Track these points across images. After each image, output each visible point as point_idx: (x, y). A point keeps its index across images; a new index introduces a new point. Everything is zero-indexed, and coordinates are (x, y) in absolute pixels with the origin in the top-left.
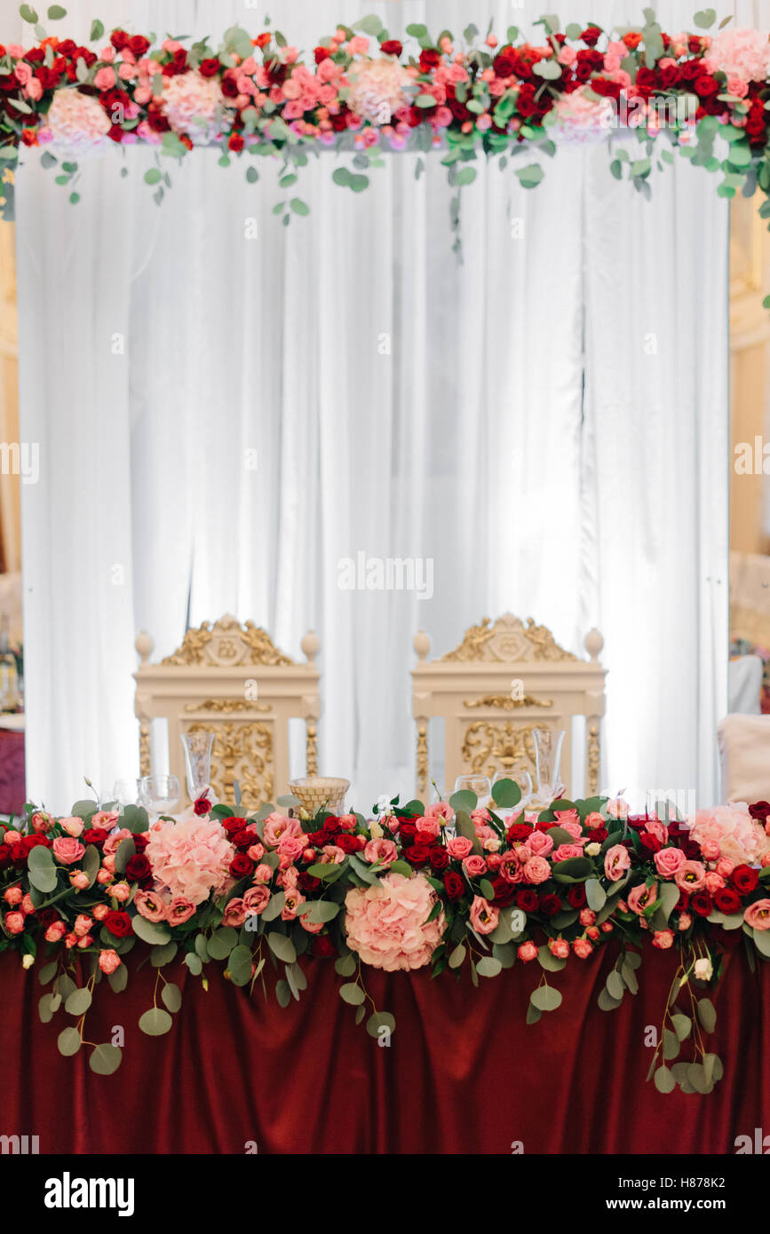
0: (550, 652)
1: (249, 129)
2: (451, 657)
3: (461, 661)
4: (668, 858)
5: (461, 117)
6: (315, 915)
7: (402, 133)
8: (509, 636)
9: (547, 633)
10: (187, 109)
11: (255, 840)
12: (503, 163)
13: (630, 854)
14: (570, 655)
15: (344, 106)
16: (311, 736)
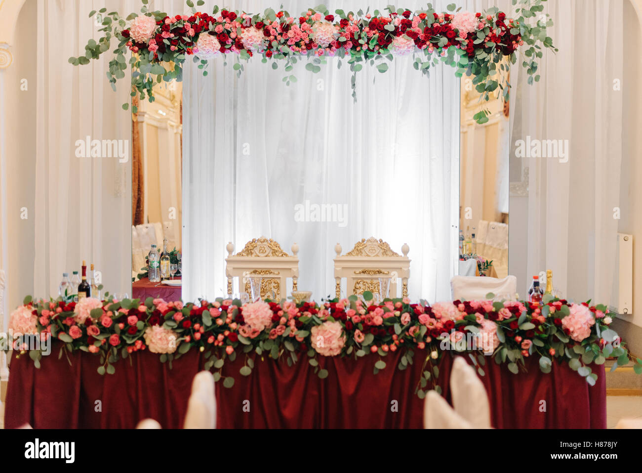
0: (388, 253)
1: (275, 49)
2: (350, 254)
3: (353, 256)
4: (424, 318)
5: (356, 45)
6: (301, 335)
7: (333, 51)
8: (372, 246)
9: (387, 245)
10: (251, 41)
11: (280, 309)
12: (372, 63)
13: (411, 316)
14: (396, 254)
15: (311, 40)
16: (295, 284)
